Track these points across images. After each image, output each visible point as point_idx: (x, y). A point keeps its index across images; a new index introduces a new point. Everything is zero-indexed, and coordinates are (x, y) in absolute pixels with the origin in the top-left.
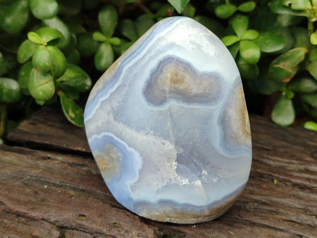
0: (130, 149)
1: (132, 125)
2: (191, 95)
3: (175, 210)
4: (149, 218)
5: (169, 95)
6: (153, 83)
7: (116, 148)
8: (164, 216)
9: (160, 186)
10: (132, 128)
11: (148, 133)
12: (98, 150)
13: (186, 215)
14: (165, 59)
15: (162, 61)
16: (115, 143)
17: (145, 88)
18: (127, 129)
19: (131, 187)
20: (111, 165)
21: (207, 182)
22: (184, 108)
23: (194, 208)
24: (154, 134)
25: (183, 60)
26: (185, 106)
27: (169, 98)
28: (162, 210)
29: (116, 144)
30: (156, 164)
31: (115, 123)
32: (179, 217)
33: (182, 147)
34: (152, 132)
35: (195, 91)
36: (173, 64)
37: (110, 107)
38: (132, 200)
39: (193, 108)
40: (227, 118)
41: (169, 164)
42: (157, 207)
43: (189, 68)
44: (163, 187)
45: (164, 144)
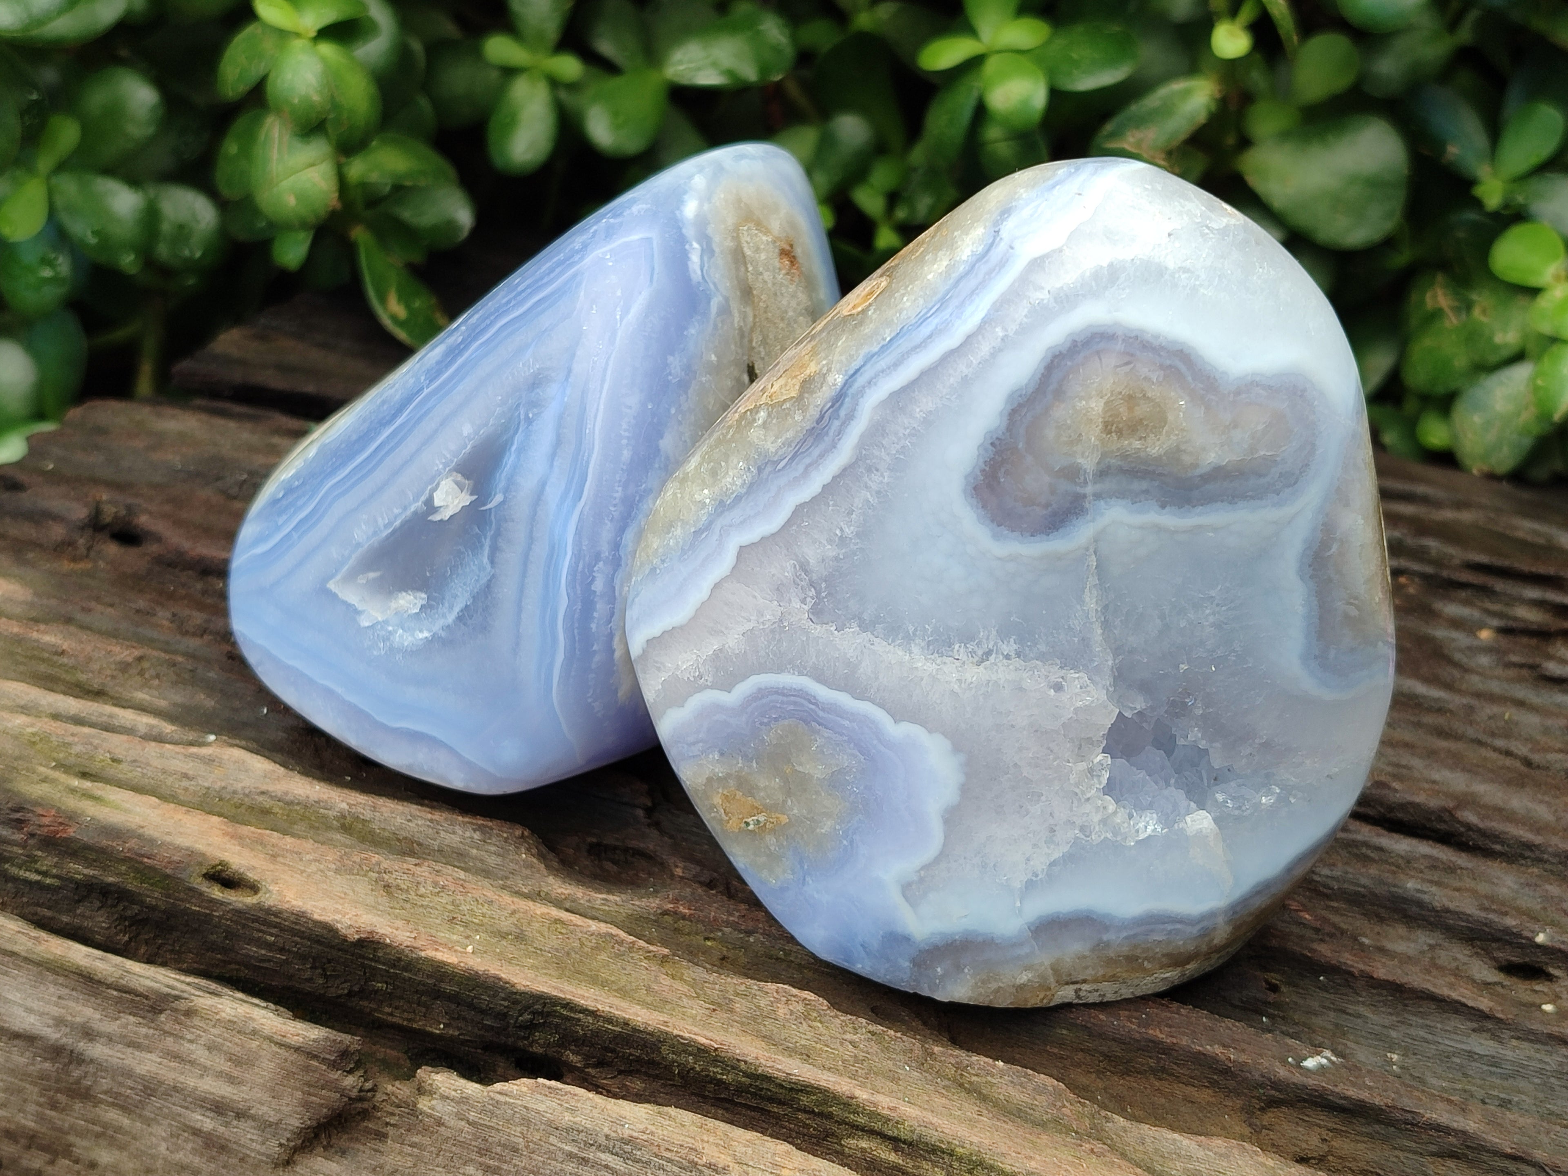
0: (896, 731)
1: (911, 629)
2: (1198, 472)
3: (1100, 947)
4: (986, 1004)
5: (1098, 487)
6: (1020, 445)
7: (827, 733)
8: (1052, 980)
9: (1040, 863)
10: (909, 638)
11: (988, 653)
12: (722, 754)
13: (1146, 963)
14: (1075, 343)
15: (1061, 353)
16: (821, 713)
17: (983, 471)
18: (880, 646)
19: (906, 888)
20: (796, 811)
21: (1237, 812)
22: (1158, 529)
23: (1178, 926)
24: (1018, 655)
25: (1157, 337)
26: (1169, 519)
27: (1098, 496)
28: (1044, 959)
29: (826, 715)
30: (1025, 774)
31: (817, 630)
32: (1114, 976)
33: (1145, 687)
34: (1009, 647)
35: (1212, 458)
36: (1110, 361)
37: (789, 564)
38: (907, 939)
39: (1200, 527)
40: (1335, 548)
41: (1083, 766)
42: (1022, 952)
43: (1183, 368)
44: (1052, 864)
45: (1058, 688)
